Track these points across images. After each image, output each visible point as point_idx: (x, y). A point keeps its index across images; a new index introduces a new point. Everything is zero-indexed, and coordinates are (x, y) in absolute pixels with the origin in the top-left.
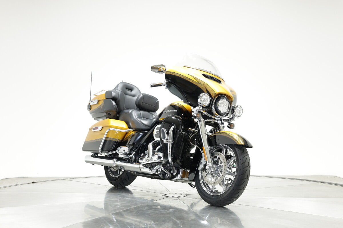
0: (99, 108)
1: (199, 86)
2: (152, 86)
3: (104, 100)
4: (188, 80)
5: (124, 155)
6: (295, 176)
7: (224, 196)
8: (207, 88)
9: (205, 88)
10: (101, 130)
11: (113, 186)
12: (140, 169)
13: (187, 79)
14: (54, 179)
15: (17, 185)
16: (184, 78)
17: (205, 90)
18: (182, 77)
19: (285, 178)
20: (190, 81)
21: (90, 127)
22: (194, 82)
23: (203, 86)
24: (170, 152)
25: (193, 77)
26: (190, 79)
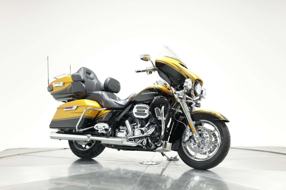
0: (64, 89)
2: (138, 72)
3: (72, 83)
4: (173, 68)
5: (104, 131)
7: (212, 161)
8: (187, 75)
9: (185, 75)
10: (75, 109)
11: (79, 158)
12: (122, 142)
14: (49, 150)
16: (170, 66)
17: (186, 76)
21: (58, 106)
22: (177, 69)
23: (184, 73)
24: (163, 127)
25: (176, 65)
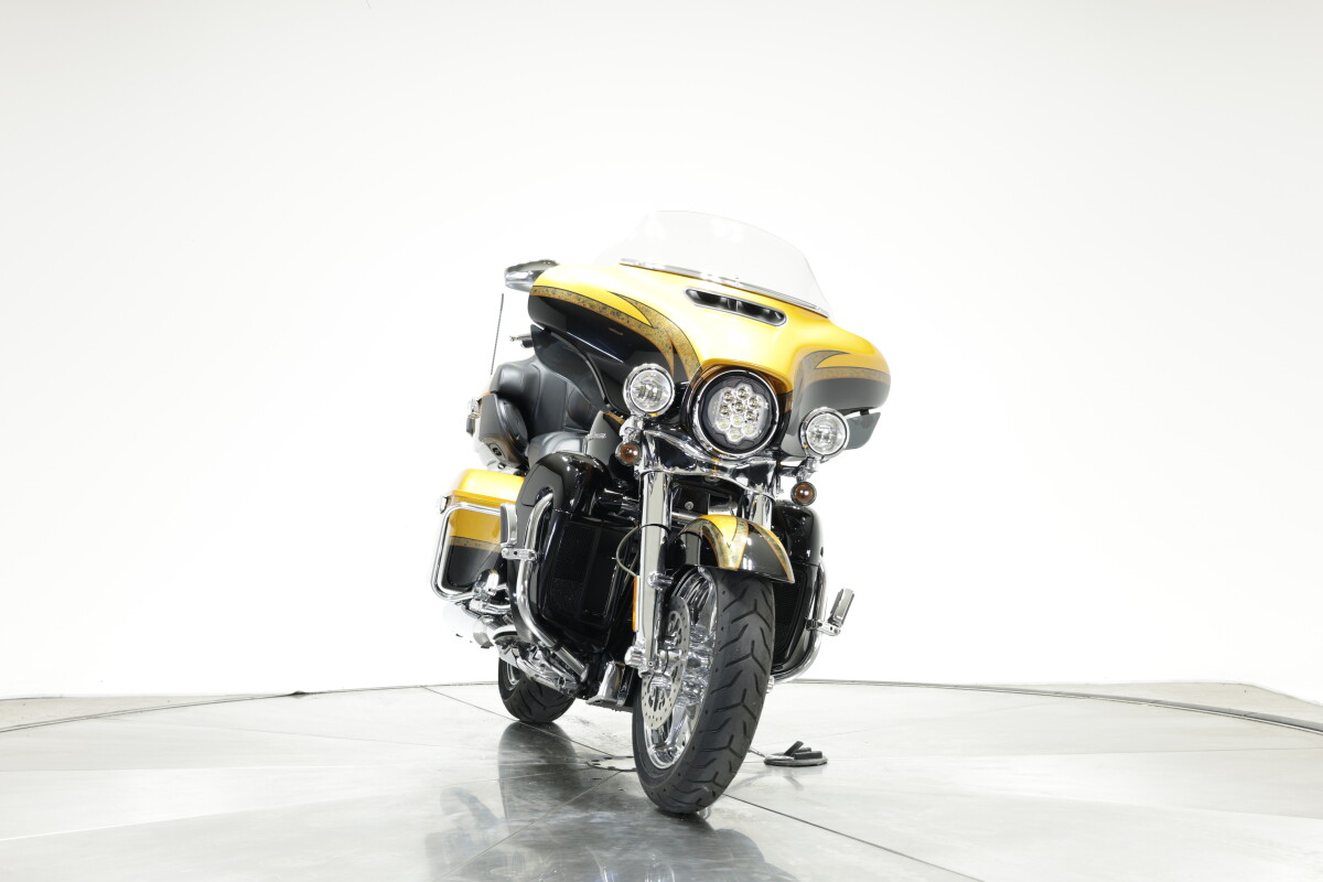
1: (650, 339)
4: (611, 316)
6: (1096, 686)
8: (676, 345)
9: (670, 345)
13: (607, 313)
15: (20, 728)
16: (596, 310)
17: (671, 351)
18: (588, 306)
19: (1057, 694)
20: (616, 319)
22: (632, 322)
23: (664, 338)
25: (635, 303)
26: (619, 313)
